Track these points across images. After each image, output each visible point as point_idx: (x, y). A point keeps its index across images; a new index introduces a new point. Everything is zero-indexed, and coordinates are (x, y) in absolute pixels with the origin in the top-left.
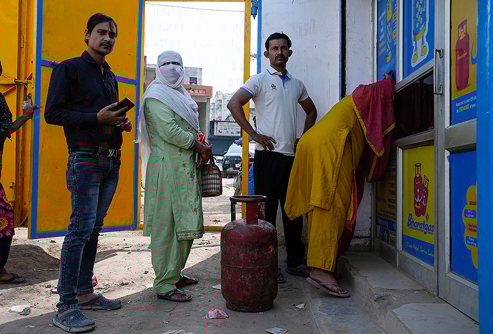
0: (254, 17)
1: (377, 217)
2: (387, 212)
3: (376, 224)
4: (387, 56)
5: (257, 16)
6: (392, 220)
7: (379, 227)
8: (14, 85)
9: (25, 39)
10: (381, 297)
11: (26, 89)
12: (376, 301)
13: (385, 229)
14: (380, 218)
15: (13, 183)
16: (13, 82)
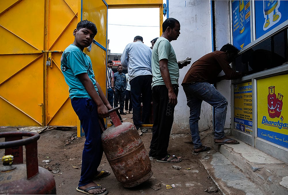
0: (165, 15)
1: (235, 118)
2: (243, 115)
3: (234, 121)
4: (240, 30)
5: (166, 15)
6: (248, 120)
7: (236, 124)
8: (42, 53)
9: (47, 30)
10: (258, 169)
11: (48, 55)
12: (254, 172)
13: (242, 125)
14: (237, 118)
15: (42, 104)
16: (41, 52)
